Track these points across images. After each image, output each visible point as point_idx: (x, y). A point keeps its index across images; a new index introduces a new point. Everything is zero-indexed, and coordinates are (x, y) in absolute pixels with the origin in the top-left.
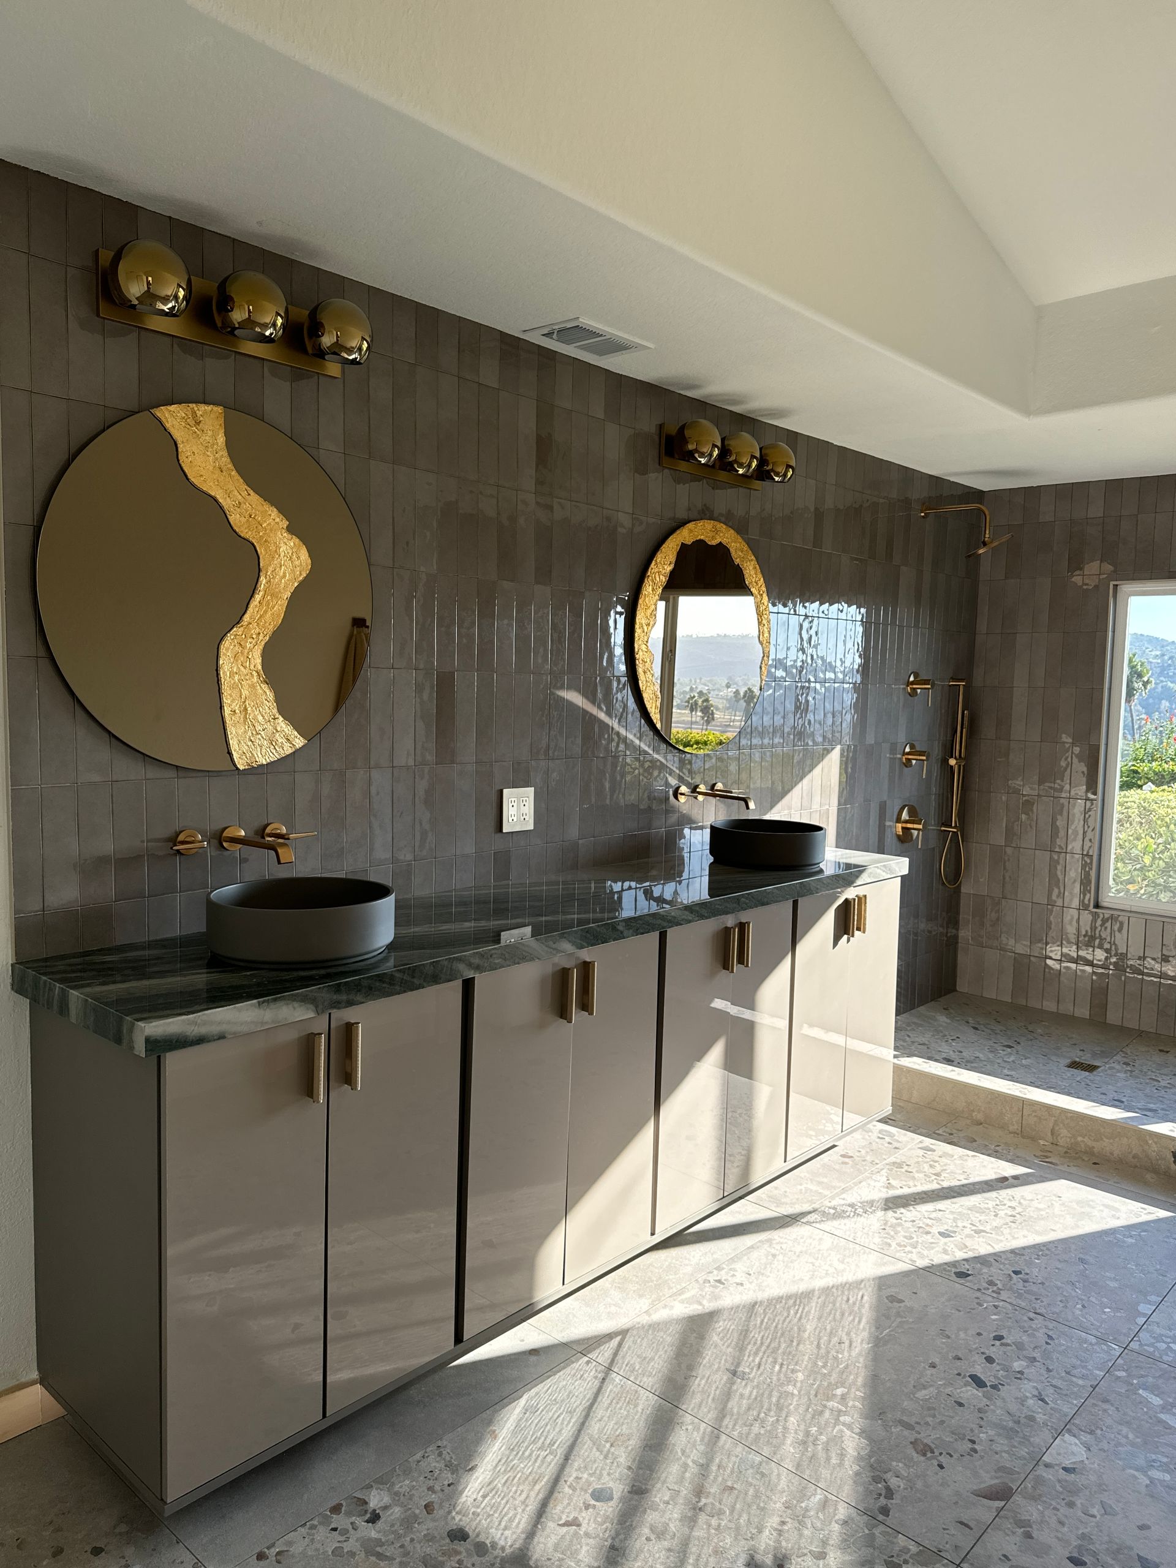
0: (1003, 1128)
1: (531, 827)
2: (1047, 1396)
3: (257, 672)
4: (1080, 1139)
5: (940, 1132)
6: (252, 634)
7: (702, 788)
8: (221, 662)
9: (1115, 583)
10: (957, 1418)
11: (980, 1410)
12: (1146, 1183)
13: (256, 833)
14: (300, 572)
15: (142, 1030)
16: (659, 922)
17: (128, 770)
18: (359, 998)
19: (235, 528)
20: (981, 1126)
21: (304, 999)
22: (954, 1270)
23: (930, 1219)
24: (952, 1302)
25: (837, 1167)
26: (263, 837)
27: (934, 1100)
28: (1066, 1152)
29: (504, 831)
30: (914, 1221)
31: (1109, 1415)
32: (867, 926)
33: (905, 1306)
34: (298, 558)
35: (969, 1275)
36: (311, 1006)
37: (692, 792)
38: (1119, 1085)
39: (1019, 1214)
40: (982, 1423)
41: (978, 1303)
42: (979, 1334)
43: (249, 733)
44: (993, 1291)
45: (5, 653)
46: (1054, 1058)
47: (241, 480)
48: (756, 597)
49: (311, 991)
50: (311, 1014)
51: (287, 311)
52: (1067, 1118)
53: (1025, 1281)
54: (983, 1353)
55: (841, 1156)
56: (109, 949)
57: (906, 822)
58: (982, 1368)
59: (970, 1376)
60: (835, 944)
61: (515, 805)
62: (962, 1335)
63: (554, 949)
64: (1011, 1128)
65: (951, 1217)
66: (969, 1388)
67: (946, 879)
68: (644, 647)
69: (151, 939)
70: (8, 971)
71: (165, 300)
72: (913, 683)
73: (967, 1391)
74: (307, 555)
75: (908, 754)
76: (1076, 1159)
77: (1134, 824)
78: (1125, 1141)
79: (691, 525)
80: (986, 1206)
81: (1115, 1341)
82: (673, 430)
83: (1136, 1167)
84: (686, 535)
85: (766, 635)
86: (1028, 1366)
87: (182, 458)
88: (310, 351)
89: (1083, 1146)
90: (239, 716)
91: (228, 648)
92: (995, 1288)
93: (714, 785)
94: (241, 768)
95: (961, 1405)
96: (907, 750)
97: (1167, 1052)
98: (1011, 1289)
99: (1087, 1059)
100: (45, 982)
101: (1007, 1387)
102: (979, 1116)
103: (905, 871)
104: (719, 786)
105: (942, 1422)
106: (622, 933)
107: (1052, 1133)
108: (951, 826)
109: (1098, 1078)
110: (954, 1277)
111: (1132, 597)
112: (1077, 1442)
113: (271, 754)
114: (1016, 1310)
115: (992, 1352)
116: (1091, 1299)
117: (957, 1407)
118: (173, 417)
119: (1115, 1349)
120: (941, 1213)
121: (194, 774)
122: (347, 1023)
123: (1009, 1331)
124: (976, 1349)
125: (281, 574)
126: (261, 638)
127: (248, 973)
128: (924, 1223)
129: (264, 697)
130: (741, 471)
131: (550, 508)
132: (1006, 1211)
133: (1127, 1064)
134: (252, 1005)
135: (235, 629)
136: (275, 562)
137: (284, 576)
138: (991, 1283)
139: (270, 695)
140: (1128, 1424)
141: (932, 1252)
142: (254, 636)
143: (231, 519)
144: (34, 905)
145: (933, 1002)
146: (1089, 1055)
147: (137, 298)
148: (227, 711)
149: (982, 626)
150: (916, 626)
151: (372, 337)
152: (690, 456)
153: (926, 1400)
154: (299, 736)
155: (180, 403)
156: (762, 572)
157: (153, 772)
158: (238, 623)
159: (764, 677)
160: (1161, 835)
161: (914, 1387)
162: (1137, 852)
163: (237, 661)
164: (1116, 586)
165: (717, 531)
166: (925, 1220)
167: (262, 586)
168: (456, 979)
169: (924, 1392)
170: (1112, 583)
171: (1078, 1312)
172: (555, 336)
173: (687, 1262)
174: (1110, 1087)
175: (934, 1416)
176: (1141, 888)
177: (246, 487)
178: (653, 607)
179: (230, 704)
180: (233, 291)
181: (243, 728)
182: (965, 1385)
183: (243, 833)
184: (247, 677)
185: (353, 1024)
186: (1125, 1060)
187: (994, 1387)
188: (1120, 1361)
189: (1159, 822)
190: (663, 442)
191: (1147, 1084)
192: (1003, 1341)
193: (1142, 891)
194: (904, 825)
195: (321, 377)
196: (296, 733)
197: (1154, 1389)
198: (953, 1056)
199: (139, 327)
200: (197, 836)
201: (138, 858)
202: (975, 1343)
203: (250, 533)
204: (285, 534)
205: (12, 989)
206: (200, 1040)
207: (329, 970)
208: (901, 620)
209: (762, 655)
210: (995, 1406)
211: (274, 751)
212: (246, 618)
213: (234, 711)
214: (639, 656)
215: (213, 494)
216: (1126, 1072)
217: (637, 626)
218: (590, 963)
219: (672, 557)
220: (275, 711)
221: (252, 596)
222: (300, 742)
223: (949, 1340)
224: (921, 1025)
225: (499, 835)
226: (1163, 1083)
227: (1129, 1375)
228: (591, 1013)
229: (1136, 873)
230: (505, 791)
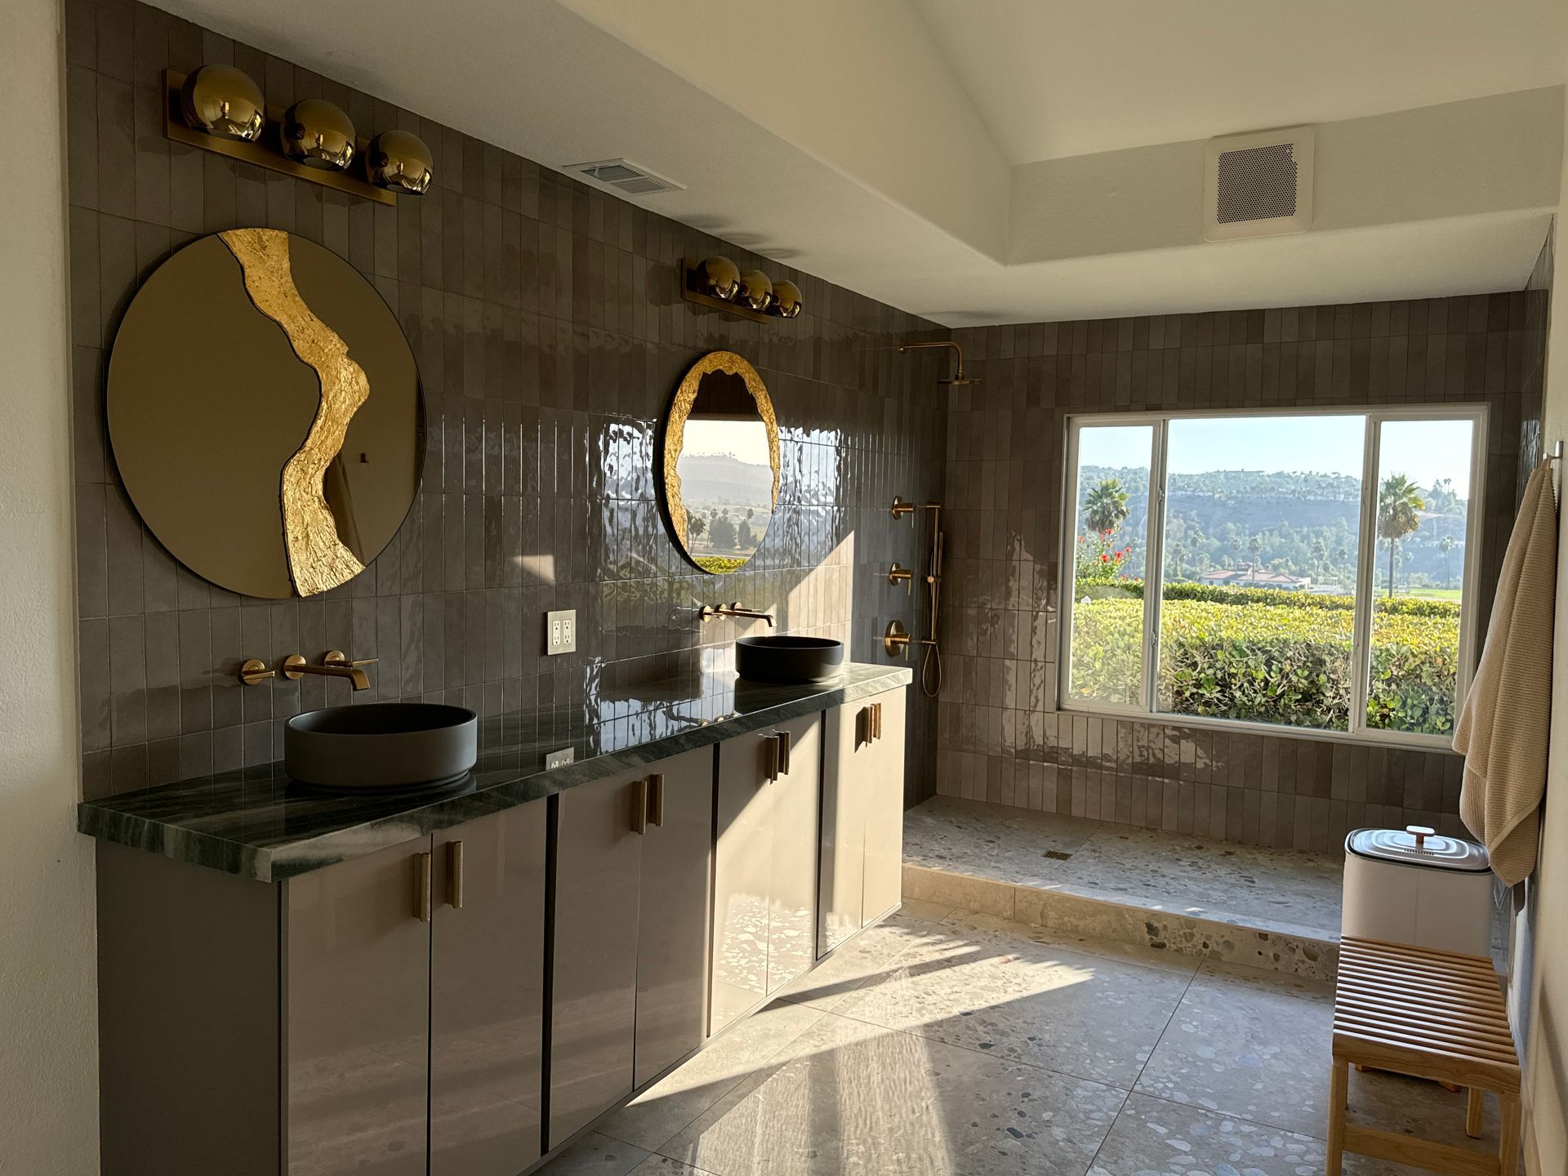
0: (997, 915)
1: (573, 649)
2: (1074, 1137)
3: (318, 498)
4: (1066, 919)
5: (943, 923)
6: (314, 460)
7: (724, 608)
8: (285, 488)
9: (1068, 415)
10: (1003, 1165)
11: (1021, 1157)
12: (1126, 953)
13: (316, 663)
14: (359, 397)
15: (268, 855)
16: (715, 734)
17: (194, 599)
18: (459, 817)
19: (298, 353)
20: (978, 915)
21: (411, 820)
22: (978, 1042)
23: (950, 1000)
24: (982, 1070)
25: (858, 962)
26: (323, 665)
27: (934, 894)
28: (1055, 932)
29: (549, 654)
30: (935, 1004)
31: (1127, 1146)
32: (882, 734)
33: (942, 1078)
34: (358, 383)
35: (992, 1045)
36: (418, 827)
37: (715, 612)
38: (1091, 869)
39: (1025, 989)
40: (1024, 1167)
41: (1003, 1068)
42: (1009, 1094)
43: (311, 560)
44: (1015, 1057)
45: (73, 480)
46: (1031, 849)
47: (306, 306)
48: (767, 425)
49: (417, 812)
50: (417, 835)
51: (356, 142)
52: (1054, 901)
53: (1040, 1045)
54: (1015, 1109)
55: (860, 952)
56: (177, 784)
57: (894, 636)
58: (1017, 1122)
59: (1008, 1130)
60: (856, 749)
61: (559, 628)
62: (995, 1097)
63: (626, 764)
64: (1005, 914)
65: (968, 997)
66: (1009, 1139)
67: (926, 688)
68: (672, 472)
69: (216, 772)
70: (74, 811)
71: (241, 126)
72: (897, 506)
73: (1008, 1142)
74: (366, 380)
75: (895, 572)
76: (1065, 937)
77: (1083, 634)
78: (1105, 917)
79: (711, 356)
80: (996, 985)
81: (1122, 1086)
82: (695, 266)
83: (1115, 940)
84: (706, 366)
85: (777, 461)
86: (1054, 1116)
87: (248, 282)
88: (371, 180)
89: (1069, 926)
90: (302, 543)
91: (291, 473)
92: (1016, 1054)
93: (734, 604)
94: (303, 594)
95: (1004, 1154)
96: (894, 569)
97: (1127, 838)
98: (1029, 1054)
99: (1059, 848)
100: (128, 819)
101: (1040, 1135)
102: (976, 906)
103: (910, 681)
104: (738, 605)
105: (991, 1170)
106: (683, 746)
107: (1042, 915)
108: (930, 640)
109: (1073, 865)
110: (979, 1049)
111: (1083, 428)
112: (1105, 1171)
113: (331, 581)
114: (1036, 1070)
115: (1022, 1107)
116: (1097, 1054)
117: (1002, 1156)
118: (240, 241)
119: (1122, 1093)
120: (958, 994)
121: (257, 603)
122: (447, 843)
123: (1034, 1089)
124: (1009, 1106)
125: (342, 399)
126: (322, 463)
127: (344, 799)
128: (944, 1005)
129: (325, 523)
130: (755, 307)
131: (585, 336)
132: (1013, 988)
133: (1094, 851)
134: (366, 827)
135: (298, 455)
136: (336, 387)
137: (344, 402)
138: (1012, 1050)
139: (331, 521)
140: (1143, 1151)
141: (957, 1029)
142: (316, 462)
143: (295, 345)
144: (102, 740)
145: (918, 806)
146: (1061, 845)
147: (212, 122)
148: (290, 537)
149: (951, 453)
150: (899, 454)
151: (433, 168)
152: (711, 291)
153: (975, 1154)
154: (357, 562)
155: (247, 228)
156: (772, 402)
157: (218, 601)
158: (300, 449)
159: (775, 501)
160: (1108, 643)
161: (963, 1144)
162: (1088, 659)
163: (300, 486)
164: (1069, 418)
165: (733, 362)
166: (945, 1002)
167: (324, 411)
168: (542, 796)
169: (972, 1148)
170: (1066, 416)
171: (1088, 1066)
172: (596, 174)
173: (737, 1061)
174: (1084, 872)
175: (983, 1166)
176: (1094, 692)
177: (309, 312)
178: (680, 433)
179: (293, 530)
180: (302, 118)
181: (305, 555)
182: (1005, 1138)
183: (303, 661)
184: (309, 503)
185: (455, 843)
186: (1093, 848)
187: (1029, 1136)
188: (1128, 1102)
189: (1105, 632)
190: (685, 274)
191: (1115, 867)
192: (1031, 1097)
193: (1095, 695)
194: (893, 639)
195: (377, 206)
196: (355, 559)
197: (1159, 1121)
198: (945, 853)
199: (204, 149)
200: (260, 665)
201: (205, 688)
202: (1007, 1102)
203: (312, 358)
204: (345, 360)
205: (79, 830)
206: (320, 864)
207: (425, 792)
208: (887, 448)
209: (773, 480)
210: (1033, 1151)
211: (334, 578)
212: (309, 443)
213: (297, 538)
214: (669, 480)
215: (278, 319)
216: (1095, 858)
217: (666, 452)
218: (657, 776)
219: (696, 385)
220: (335, 537)
221: (314, 422)
222: (358, 568)
223: (985, 1103)
224: (912, 828)
225: (544, 657)
226: (1128, 866)
227: (1137, 1113)
228: (658, 824)
229: (1089, 677)
230: (549, 614)
